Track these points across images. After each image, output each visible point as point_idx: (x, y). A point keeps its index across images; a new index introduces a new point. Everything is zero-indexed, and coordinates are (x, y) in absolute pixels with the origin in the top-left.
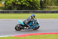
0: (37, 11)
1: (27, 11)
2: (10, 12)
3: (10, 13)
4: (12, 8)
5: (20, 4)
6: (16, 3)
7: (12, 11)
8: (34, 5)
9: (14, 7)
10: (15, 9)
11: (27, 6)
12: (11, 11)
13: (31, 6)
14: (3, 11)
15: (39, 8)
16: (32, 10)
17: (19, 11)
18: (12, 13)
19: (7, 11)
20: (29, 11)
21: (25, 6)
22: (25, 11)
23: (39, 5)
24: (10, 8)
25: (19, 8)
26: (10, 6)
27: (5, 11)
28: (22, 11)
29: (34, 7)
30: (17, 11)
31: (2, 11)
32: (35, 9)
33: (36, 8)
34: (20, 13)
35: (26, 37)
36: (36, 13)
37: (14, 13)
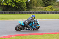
0: (23, 12)
1: (13, 12)
5: (6, 4)
6: (2, 4)
8: (20, 6)
11: (13, 7)
13: (17, 7)
15: (26, 9)
20: (15, 12)
21: (10, 6)
22: (11, 12)
23: (25, 6)
25: (5, 9)
28: (8, 12)
29: (20, 7)
32: (21, 10)
33: (22, 9)
35: (12, 37)
36: (23, 14)
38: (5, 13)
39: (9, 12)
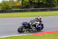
1: (44, 9)
2: (27, 11)
3: (28, 11)
4: (30, 6)
5: (37, 2)
6: (33, 2)
9: (31, 5)
10: (32, 7)
12: (28, 10)
14: (21, 10)
15: (57, 6)
16: (49, 7)
17: (36, 10)
18: (29, 11)
19: (24, 10)
20: (46, 9)
22: (43, 9)
23: (57, 2)
24: (27, 7)
26: (27, 5)
27: (23, 10)
28: (39, 9)
29: (51, 4)
30: (34, 9)
31: (19, 10)
32: (52, 6)
33: (54, 6)
34: (38, 11)
36: (54, 11)
37: (31, 11)
38: (37, 11)
39: (41, 9)
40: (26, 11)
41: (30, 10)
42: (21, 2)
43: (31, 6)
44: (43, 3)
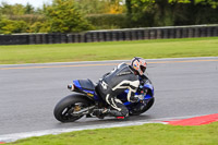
2: (146, 34)
3: (149, 37)
4: (156, 17)
6: (170, 1)
7: (156, 31)
9: (163, 13)
10: (168, 20)
11: (214, 7)
12: (150, 31)
14: (124, 33)
17: (181, 30)
18: (155, 37)
19: (137, 32)
22: (206, 28)
24: (148, 20)
25: (182, 17)
26: (146, 13)
27: (130, 32)
28: (194, 29)
30: (175, 30)
31: (117, 33)
34: (187, 36)
37: (162, 37)
38: (183, 34)
39: (200, 29)
40: (143, 38)
41: (159, 33)
42: (123, 2)
43: (162, 17)
44: (209, 6)
